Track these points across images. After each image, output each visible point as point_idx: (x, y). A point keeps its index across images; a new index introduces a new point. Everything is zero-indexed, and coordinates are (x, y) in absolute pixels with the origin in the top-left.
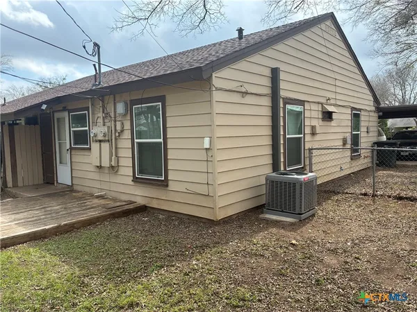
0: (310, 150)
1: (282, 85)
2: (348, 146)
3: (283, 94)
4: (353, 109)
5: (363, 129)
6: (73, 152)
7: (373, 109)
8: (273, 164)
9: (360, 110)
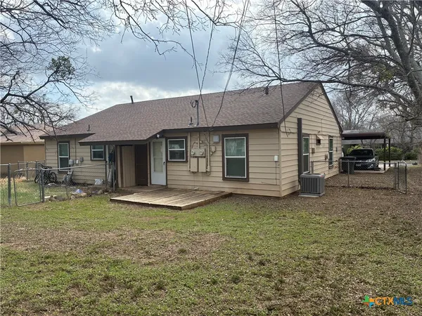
0: (312, 162)
1: (303, 127)
2: (327, 160)
3: (303, 131)
4: (330, 136)
5: (334, 149)
6: (168, 164)
7: (339, 135)
8: (299, 170)
9: (332, 137)
